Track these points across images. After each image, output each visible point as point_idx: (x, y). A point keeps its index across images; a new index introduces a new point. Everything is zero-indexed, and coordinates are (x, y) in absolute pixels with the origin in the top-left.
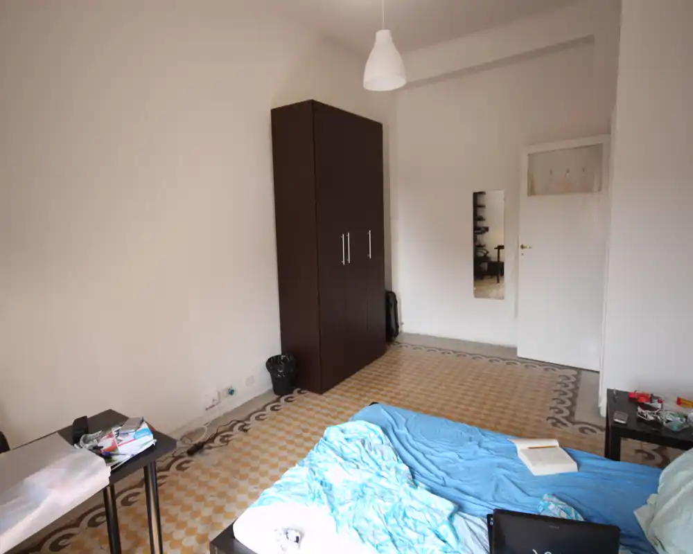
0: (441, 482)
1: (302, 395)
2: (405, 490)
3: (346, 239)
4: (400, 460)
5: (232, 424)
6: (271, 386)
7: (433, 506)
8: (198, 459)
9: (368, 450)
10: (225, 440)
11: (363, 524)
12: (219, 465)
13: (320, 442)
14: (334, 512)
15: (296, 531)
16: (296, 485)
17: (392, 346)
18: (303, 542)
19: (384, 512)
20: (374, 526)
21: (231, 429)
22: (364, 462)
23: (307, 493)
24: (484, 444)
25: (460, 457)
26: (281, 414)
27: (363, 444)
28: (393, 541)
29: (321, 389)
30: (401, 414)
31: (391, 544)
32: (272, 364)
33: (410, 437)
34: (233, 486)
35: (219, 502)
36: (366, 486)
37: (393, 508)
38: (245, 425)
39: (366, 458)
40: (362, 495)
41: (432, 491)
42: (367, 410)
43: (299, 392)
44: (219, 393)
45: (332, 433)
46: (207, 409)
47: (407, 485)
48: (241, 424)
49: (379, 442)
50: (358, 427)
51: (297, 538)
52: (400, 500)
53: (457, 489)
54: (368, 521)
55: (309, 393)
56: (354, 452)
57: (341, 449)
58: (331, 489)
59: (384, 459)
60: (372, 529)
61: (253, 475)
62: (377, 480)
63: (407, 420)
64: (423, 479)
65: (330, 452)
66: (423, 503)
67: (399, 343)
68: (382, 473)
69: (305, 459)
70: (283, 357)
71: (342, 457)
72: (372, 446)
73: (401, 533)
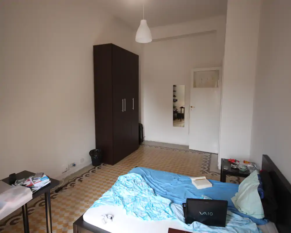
0: (165, 194)
1: (105, 166)
2: (153, 197)
3: (124, 102)
4: (149, 187)
5: (74, 179)
6: (91, 163)
7: (163, 202)
8: (60, 194)
9: (136, 184)
10: (72, 185)
11: (137, 210)
12: (71, 195)
13: (117, 182)
14: (125, 207)
15: (111, 215)
16: (108, 198)
17: (141, 146)
18: (113, 219)
19: (145, 205)
20: (141, 211)
21: (75, 181)
22: (135, 188)
23: (113, 201)
24: (180, 180)
25: (171, 184)
26: (97, 173)
27: (134, 181)
28: (149, 215)
29: (113, 163)
30: (147, 170)
31: (148, 216)
32: (92, 153)
33: (152, 178)
34: (77, 203)
35: (71, 210)
36: (137, 197)
37: (148, 203)
38: (81, 179)
39: (135, 186)
40: (135, 200)
42: (134, 169)
43: (103, 165)
44: (69, 166)
45: (121, 178)
46: (63, 173)
47: (153, 195)
48: (79, 178)
49: (140, 181)
50: (131, 175)
51: (111, 217)
52: (150, 201)
53: (171, 195)
54: (138, 209)
55: (107, 165)
56: (131, 185)
57: (125, 183)
58: (123, 199)
59: (143, 187)
60: (140, 212)
61: (86, 199)
62: (140, 194)
63: (150, 173)
64: (159, 193)
65: (121, 185)
66: (159, 201)
67: (143, 145)
68: (143, 192)
69: (111, 189)
70: (96, 150)
71: (126, 186)
72: (138, 182)
73: (151, 212)
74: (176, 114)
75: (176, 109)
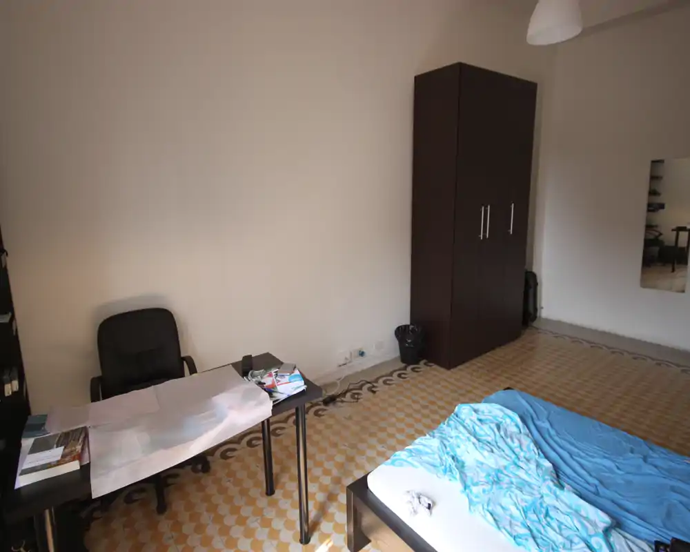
0: (593, 489)
1: (428, 368)
2: (550, 489)
3: (486, 213)
4: (542, 455)
5: (361, 383)
6: (398, 354)
7: (583, 513)
8: (331, 409)
9: (503, 436)
10: (357, 398)
11: (499, 511)
12: (350, 418)
13: (451, 417)
14: (467, 491)
15: (429, 498)
16: (427, 453)
18: (434, 510)
19: (524, 504)
20: (511, 516)
21: (360, 388)
22: (499, 447)
23: (439, 465)
24: (650, 460)
25: (618, 468)
26: (408, 381)
27: (499, 428)
28: (534, 538)
29: (449, 364)
30: (540, 405)
31: (531, 540)
32: (401, 332)
33: (553, 432)
34: (362, 441)
35: (350, 452)
36: (502, 473)
37: (534, 503)
38: (374, 387)
39: (501, 444)
40: (497, 482)
41: (581, 496)
42: (501, 394)
43: (425, 364)
44: (351, 354)
45: (464, 410)
46: (340, 366)
47: (551, 484)
48: (369, 385)
49: (515, 429)
50: (492, 410)
51: (429, 505)
52: (542, 497)
53: (613, 501)
54: (502, 507)
55: (435, 366)
56: (489, 436)
57: (473, 428)
58: (463, 466)
59: (521, 449)
60: (508, 517)
61: (382, 435)
62: (512, 468)
63: (549, 414)
64: (570, 481)
65: (461, 428)
66: (570, 507)
67: (537, 329)
68: (521, 464)
69: (435, 431)
70: (411, 327)
71: (475, 437)
72: (508, 433)
73: (543, 531)
74: (656, 250)
75: (657, 234)
